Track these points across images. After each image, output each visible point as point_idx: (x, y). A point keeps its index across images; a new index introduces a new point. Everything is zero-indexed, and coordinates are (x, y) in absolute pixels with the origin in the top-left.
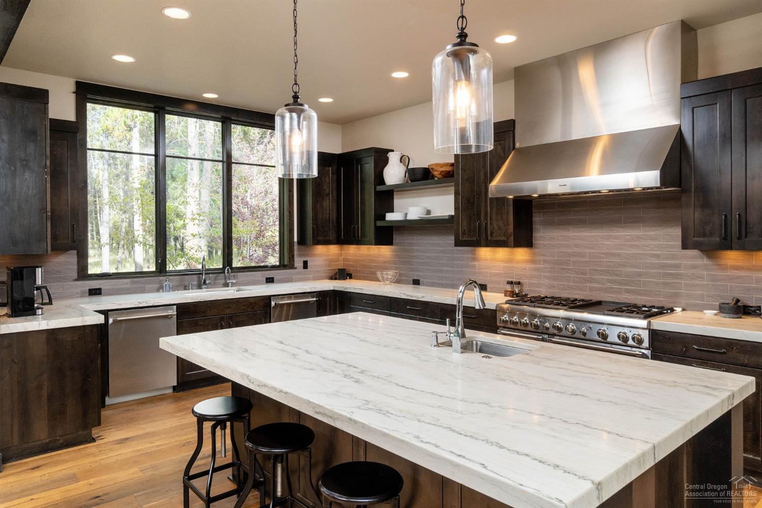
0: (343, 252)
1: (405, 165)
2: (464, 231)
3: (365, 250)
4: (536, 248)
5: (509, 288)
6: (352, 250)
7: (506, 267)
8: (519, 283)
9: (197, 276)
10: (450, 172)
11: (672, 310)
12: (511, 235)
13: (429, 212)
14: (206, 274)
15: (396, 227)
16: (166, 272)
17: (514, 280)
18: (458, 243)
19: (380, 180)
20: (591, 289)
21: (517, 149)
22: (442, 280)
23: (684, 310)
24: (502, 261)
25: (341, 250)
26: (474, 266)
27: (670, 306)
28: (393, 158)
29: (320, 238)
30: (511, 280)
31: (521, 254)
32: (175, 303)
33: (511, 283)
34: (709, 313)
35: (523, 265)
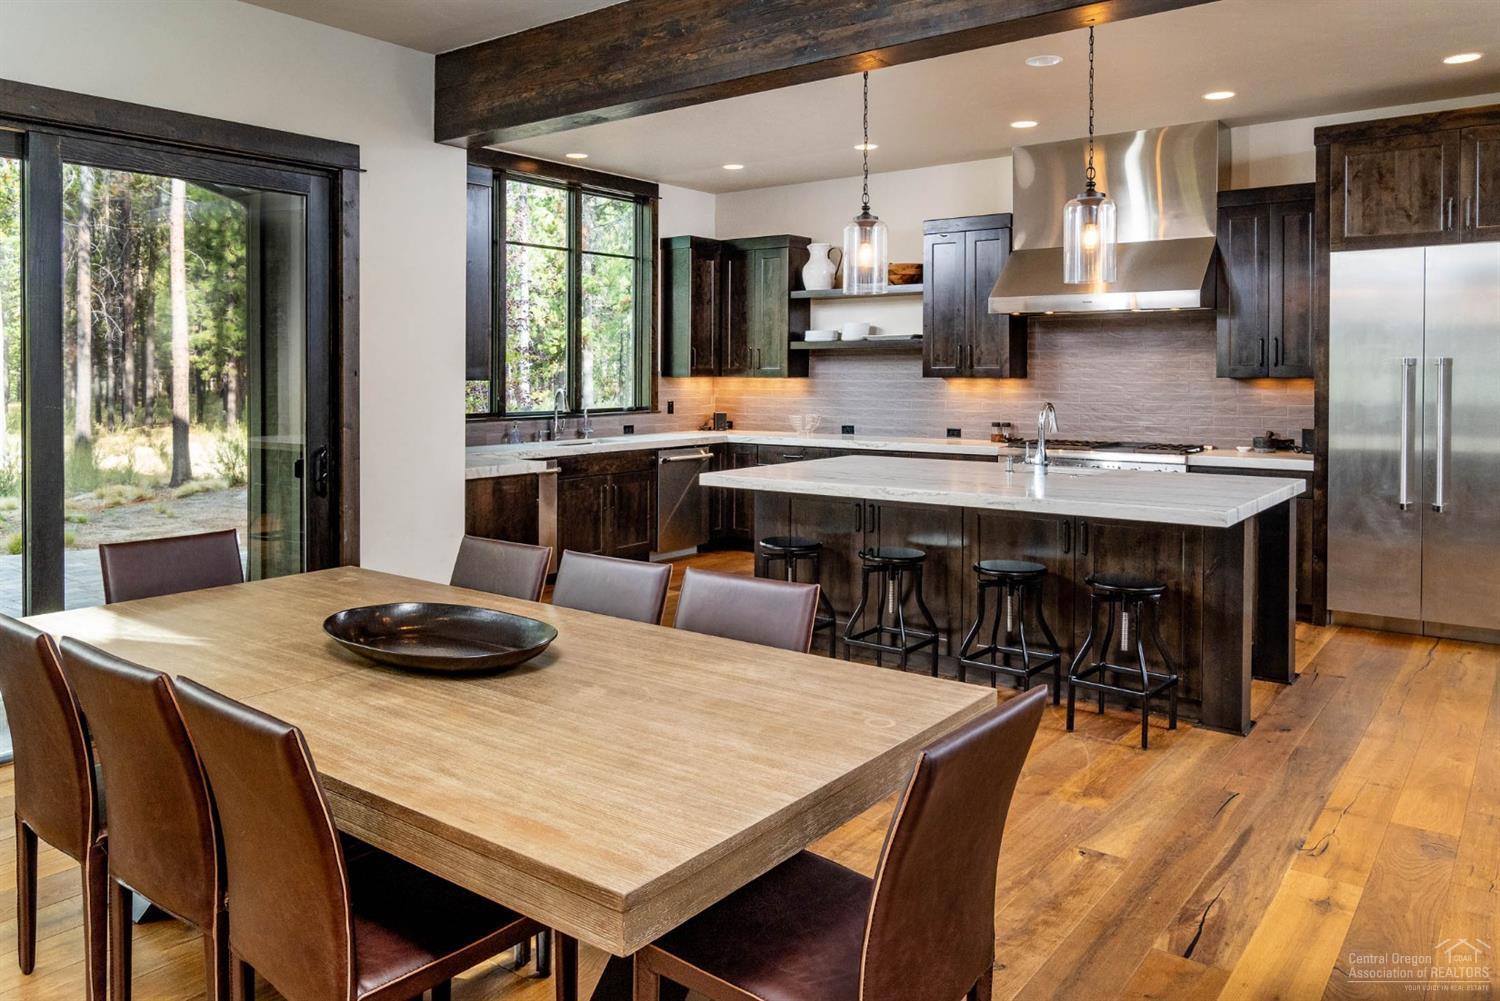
0: (716, 389)
1: (834, 263)
2: (938, 356)
3: (759, 385)
4: (1034, 379)
5: (995, 431)
6: (732, 385)
7: (989, 405)
8: (1009, 425)
9: (545, 421)
10: (914, 276)
11: (1202, 449)
12: (1006, 362)
13: (873, 330)
14: (559, 418)
15: (814, 351)
16: (505, 415)
17: (1001, 422)
18: (927, 373)
19: (797, 282)
20: (1104, 429)
21: (1017, 251)
22: (891, 425)
23: (1214, 448)
24: (985, 397)
25: (713, 385)
26: (943, 404)
27: (1200, 444)
28: (817, 251)
29: (701, 367)
30: (996, 421)
31: (1011, 388)
32: (553, 455)
33: (997, 425)
34: (1242, 449)
35: (1014, 402)
